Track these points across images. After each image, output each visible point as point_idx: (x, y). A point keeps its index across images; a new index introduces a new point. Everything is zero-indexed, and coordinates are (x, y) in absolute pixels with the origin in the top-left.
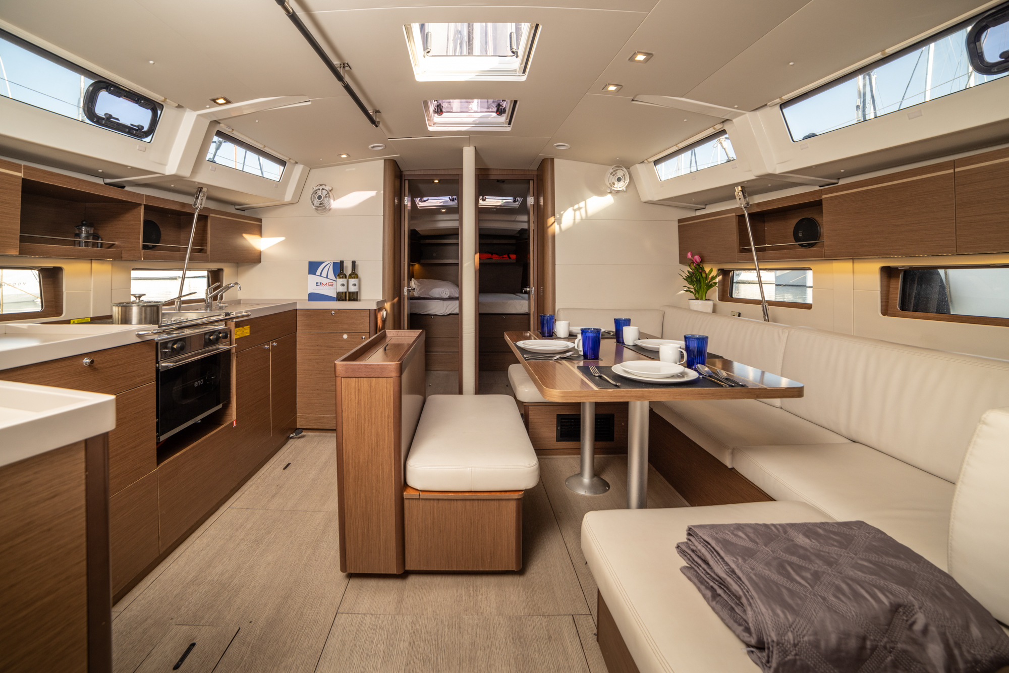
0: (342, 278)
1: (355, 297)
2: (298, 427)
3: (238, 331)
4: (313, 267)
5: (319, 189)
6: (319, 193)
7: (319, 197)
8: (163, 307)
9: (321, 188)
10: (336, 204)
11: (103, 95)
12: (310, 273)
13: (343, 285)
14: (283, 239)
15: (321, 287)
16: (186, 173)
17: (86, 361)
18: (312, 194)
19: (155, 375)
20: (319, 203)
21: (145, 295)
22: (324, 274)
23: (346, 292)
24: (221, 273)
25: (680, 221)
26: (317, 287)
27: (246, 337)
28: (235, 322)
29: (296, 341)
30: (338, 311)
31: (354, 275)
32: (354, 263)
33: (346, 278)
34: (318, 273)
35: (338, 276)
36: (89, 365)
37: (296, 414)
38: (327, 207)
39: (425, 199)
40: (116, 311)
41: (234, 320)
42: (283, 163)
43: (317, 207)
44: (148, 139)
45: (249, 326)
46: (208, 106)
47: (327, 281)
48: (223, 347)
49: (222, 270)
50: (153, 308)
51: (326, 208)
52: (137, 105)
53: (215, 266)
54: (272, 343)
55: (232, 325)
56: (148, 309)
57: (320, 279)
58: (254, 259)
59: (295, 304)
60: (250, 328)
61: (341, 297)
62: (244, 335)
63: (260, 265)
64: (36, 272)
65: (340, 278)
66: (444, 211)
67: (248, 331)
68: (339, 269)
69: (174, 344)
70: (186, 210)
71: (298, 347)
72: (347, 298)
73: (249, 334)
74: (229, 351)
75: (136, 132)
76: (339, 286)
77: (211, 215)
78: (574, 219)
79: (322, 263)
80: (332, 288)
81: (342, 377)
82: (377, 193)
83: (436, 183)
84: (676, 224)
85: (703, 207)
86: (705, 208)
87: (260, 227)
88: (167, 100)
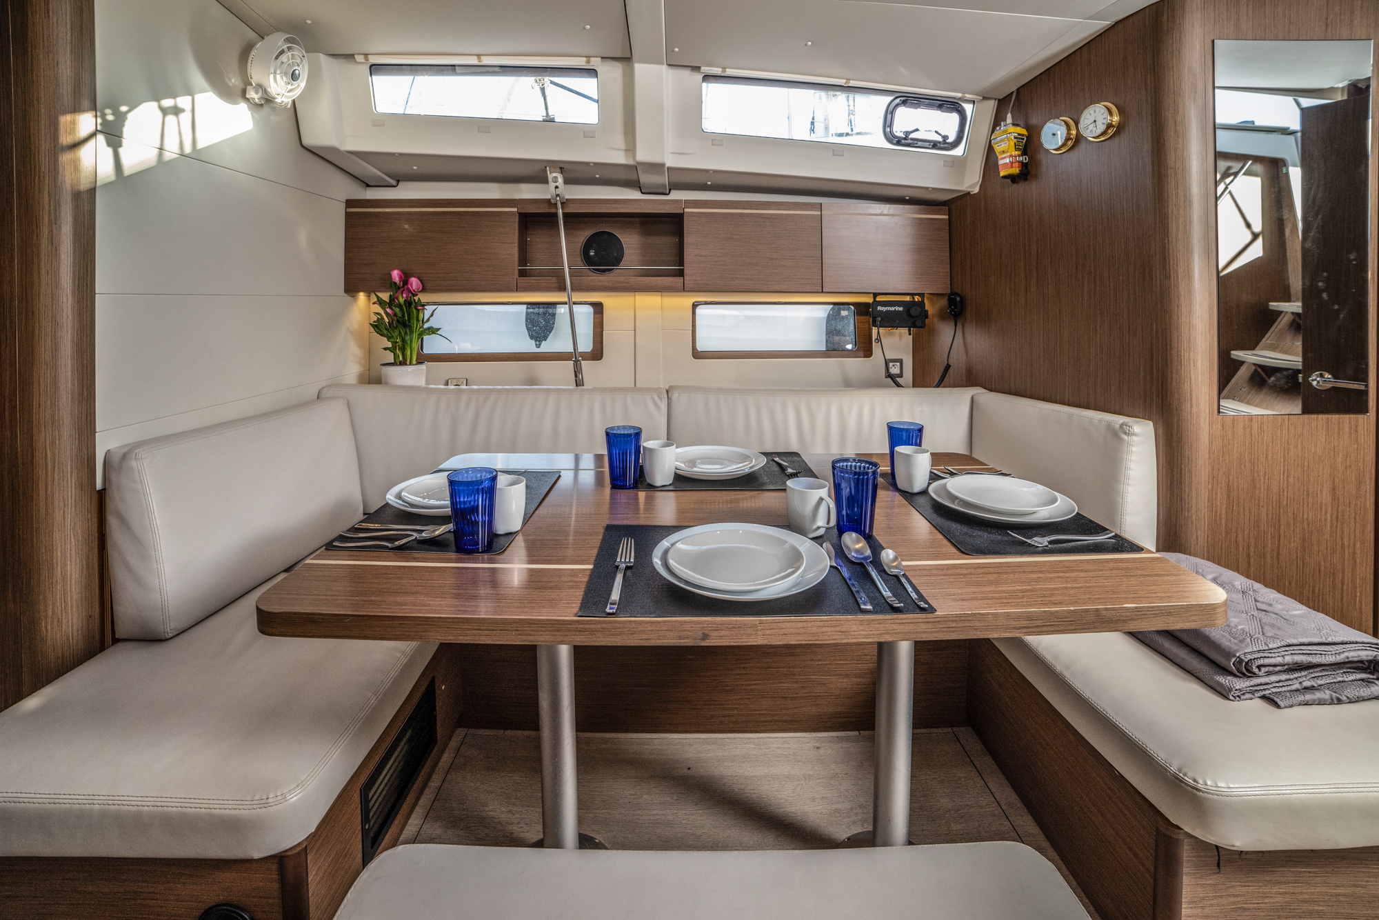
25: (350, 203)
78: (161, 149)
84: (341, 209)
85: (394, 182)
86: (395, 186)
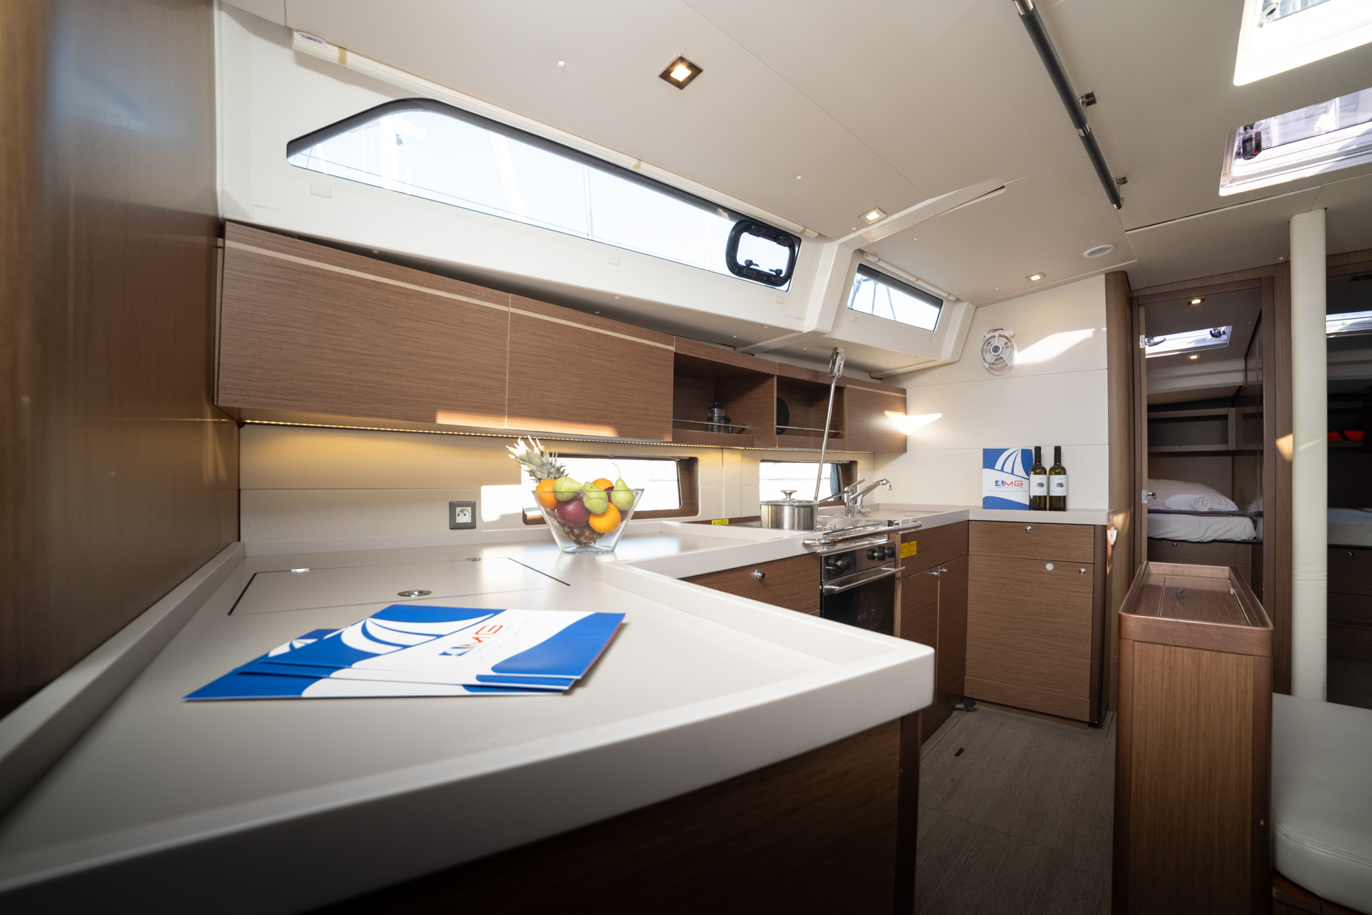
0: (1040, 474)
1: (1062, 506)
2: (965, 695)
3: (904, 547)
4: (990, 458)
5: (994, 337)
6: (995, 342)
7: (996, 349)
8: (819, 508)
9: (997, 334)
10: (1022, 357)
11: (746, 238)
12: (985, 466)
13: (1041, 485)
14: (939, 416)
15: (1003, 488)
16: (826, 328)
17: (757, 574)
18: (983, 346)
19: (819, 600)
20: (995, 358)
21: (795, 491)
22: (1008, 468)
23: (1045, 497)
24: (854, 467)
26: (997, 489)
27: (913, 557)
28: (902, 534)
29: (967, 568)
30: (1037, 525)
31: (1058, 469)
32: (1058, 450)
33: (1045, 474)
34: (998, 465)
35: (1033, 470)
36: (759, 580)
37: (964, 675)
38: (1009, 364)
39: (1157, 339)
40: (765, 513)
41: (900, 533)
42: (937, 302)
43: (993, 364)
44: (785, 287)
45: (915, 542)
46: (854, 229)
47: (1013, 478)
48: (888, 570)
49: (854, 463)
50: (807, 509)
51: (1007, 365)
52: (775, 243)
53: (845, 457)
54: (941, 568)
55: (898, 539)
56: (802, 510)
57: (1001, 476)
58: (896, 447)
59: (967, 512)
60: (917, 543)
61: (1038, 504)
62: (910, 555)
63: (904, 456)
64: (673, 464)
65: (1036, 473)
66: (1194, 357)
67: (915, 548)
68: (1032, 462)
69: (837, 561)
70: (821, 381)
71: (971, 577)
72: (1048, 506)
73: (915, 553)
74: (893, 576)
75: (774, 279)
76: (1036, 486)
77: (848, 386)
79: (1003, 451)
80: (1021, 489)
81: (1134, 641)
82: (1094, 332)
83: (1195, 305)
87: (904, 401)
88: (807, 230)
